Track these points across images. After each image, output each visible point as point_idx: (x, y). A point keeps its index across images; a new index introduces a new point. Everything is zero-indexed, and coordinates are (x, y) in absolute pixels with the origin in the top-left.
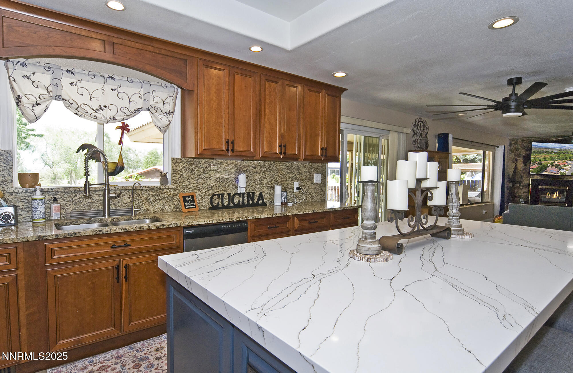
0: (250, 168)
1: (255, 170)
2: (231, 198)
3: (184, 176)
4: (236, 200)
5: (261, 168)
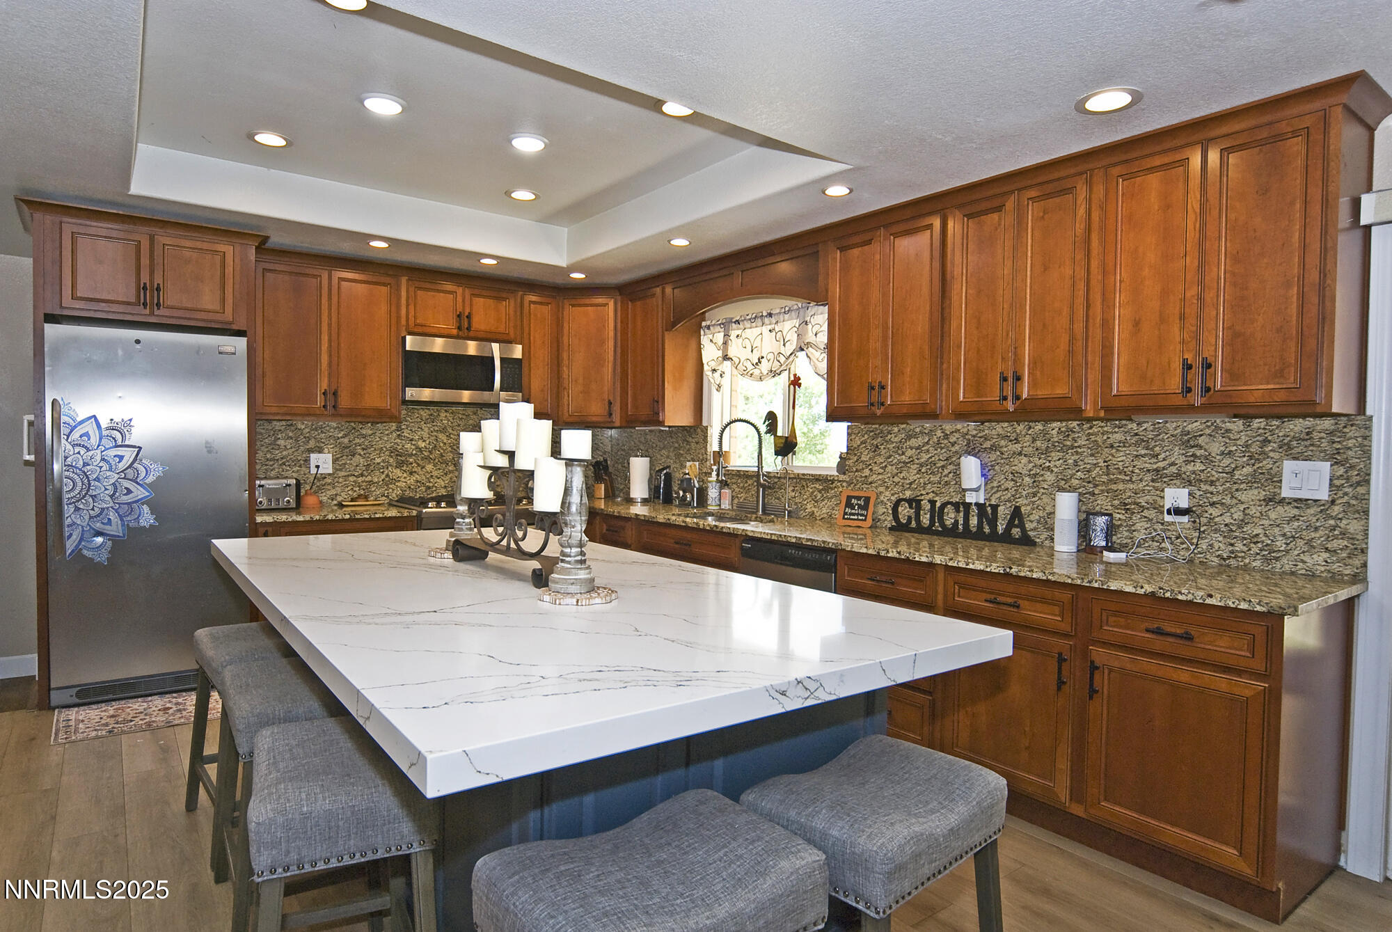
2: (938, 512)
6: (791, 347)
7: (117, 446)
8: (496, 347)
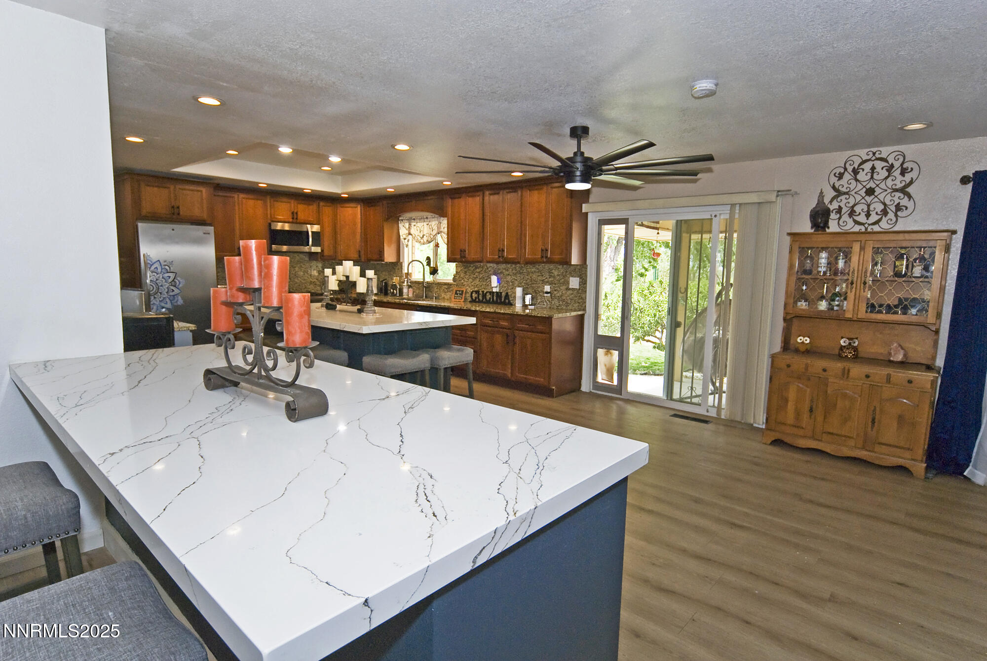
0: (504, 271)
1: (507, 273)
2: (484, 295)
3: (462, 276)
4: (488, 298)
5: (512, 270)
6: (435, 232)
7: (168, 272)
8: (309, 226)
